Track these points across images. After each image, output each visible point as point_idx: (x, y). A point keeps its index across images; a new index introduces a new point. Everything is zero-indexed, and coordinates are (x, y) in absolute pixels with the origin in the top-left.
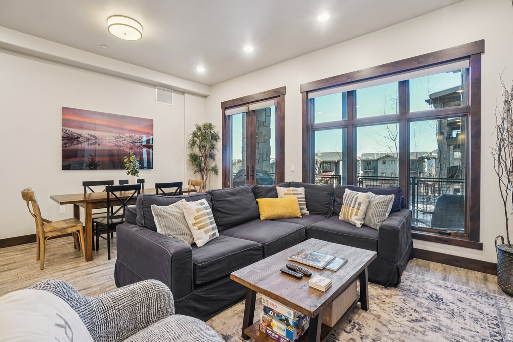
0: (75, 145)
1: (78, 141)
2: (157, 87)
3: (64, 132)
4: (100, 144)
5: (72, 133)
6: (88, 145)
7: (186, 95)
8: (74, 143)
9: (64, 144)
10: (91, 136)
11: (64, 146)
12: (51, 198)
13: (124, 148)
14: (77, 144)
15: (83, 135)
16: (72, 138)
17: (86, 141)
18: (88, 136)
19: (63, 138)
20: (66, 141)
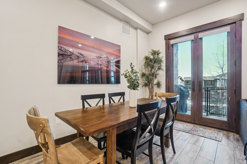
0: (68, 61)
1: (71, 58)
2: (122, 22)
3: (60, 49)
4: (87, 62)
5: (66, 51)
6: (78, 62)
7: (138, 30)
8: (68, 60)
9: (60, 60)
10: (80, 54)
11: (60, 61)
12: (57, 115)
13: (103, 66)
14: (69, 61)
15: (75, 53)
16: (66, 55)
17: (77, 59)
18: (78, 55)
19: (59, 55)
20: (61, 57)
